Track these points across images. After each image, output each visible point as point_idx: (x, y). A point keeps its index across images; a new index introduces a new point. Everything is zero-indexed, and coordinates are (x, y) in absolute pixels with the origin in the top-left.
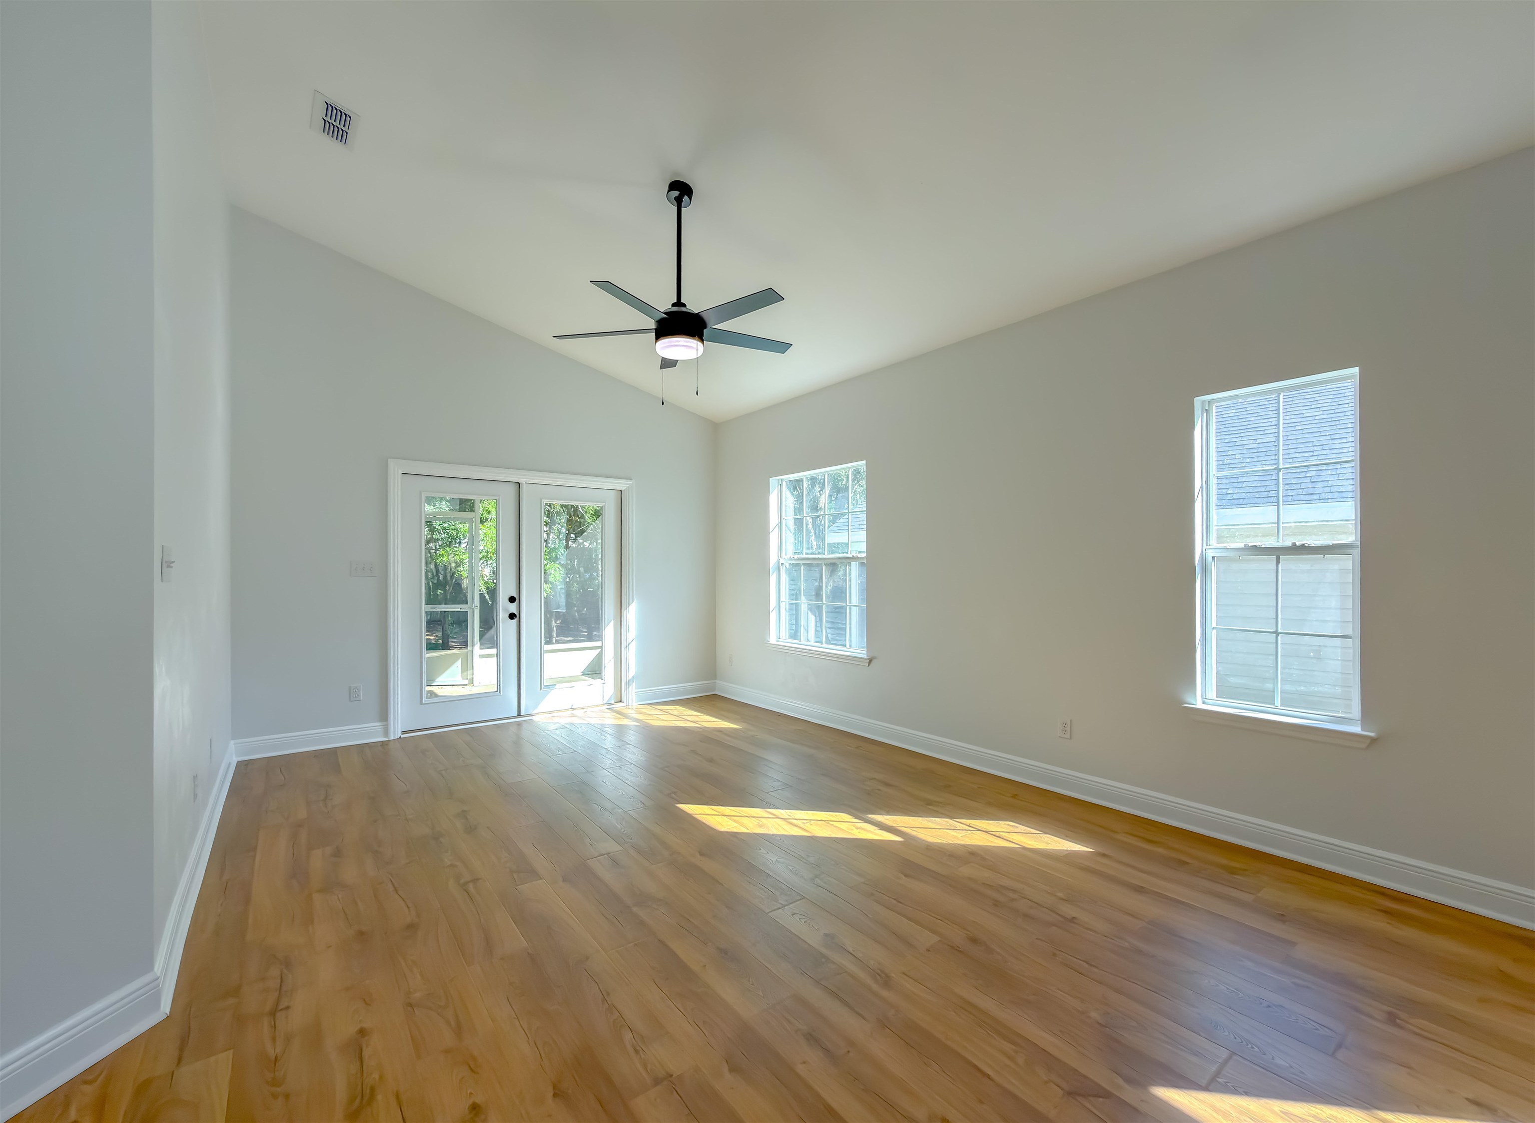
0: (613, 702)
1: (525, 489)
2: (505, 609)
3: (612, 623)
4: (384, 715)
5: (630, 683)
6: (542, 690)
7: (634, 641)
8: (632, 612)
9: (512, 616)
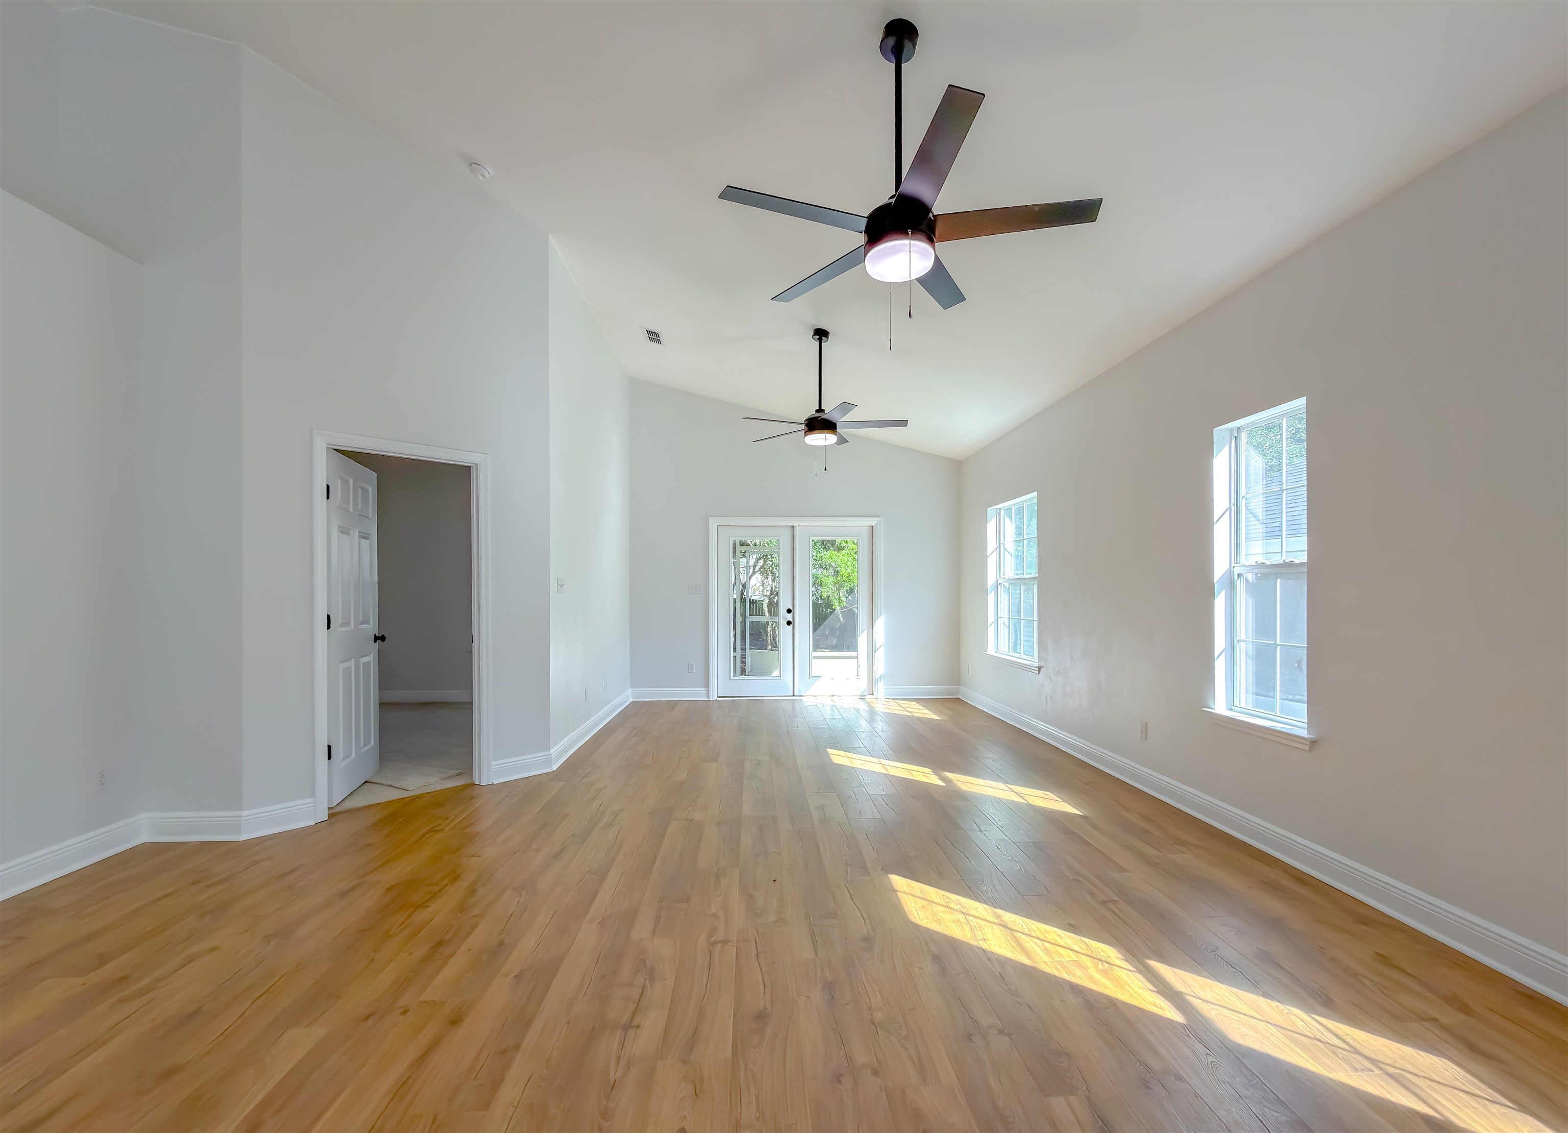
0: (866, 694)
1: (797, 530)
2: (784, 618)
3: (865, 632)
4: (707, 685)
5: (879, 680)
6: (811, 679)
7: (882, 646)
8: (880, 624)
9: (789, 623)
